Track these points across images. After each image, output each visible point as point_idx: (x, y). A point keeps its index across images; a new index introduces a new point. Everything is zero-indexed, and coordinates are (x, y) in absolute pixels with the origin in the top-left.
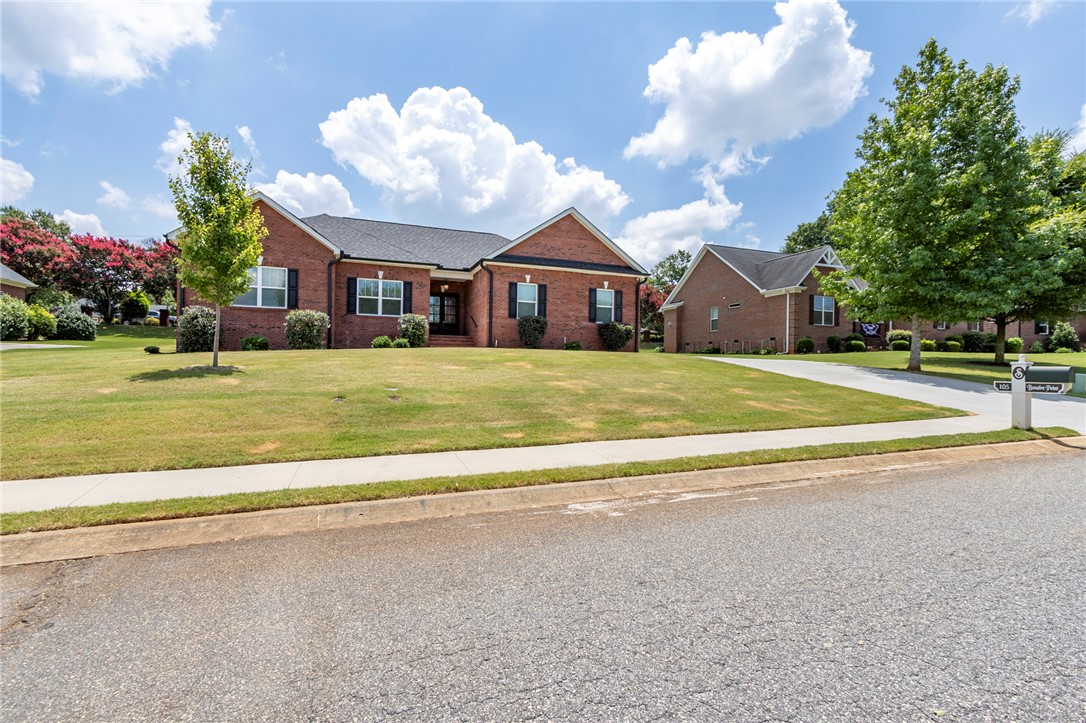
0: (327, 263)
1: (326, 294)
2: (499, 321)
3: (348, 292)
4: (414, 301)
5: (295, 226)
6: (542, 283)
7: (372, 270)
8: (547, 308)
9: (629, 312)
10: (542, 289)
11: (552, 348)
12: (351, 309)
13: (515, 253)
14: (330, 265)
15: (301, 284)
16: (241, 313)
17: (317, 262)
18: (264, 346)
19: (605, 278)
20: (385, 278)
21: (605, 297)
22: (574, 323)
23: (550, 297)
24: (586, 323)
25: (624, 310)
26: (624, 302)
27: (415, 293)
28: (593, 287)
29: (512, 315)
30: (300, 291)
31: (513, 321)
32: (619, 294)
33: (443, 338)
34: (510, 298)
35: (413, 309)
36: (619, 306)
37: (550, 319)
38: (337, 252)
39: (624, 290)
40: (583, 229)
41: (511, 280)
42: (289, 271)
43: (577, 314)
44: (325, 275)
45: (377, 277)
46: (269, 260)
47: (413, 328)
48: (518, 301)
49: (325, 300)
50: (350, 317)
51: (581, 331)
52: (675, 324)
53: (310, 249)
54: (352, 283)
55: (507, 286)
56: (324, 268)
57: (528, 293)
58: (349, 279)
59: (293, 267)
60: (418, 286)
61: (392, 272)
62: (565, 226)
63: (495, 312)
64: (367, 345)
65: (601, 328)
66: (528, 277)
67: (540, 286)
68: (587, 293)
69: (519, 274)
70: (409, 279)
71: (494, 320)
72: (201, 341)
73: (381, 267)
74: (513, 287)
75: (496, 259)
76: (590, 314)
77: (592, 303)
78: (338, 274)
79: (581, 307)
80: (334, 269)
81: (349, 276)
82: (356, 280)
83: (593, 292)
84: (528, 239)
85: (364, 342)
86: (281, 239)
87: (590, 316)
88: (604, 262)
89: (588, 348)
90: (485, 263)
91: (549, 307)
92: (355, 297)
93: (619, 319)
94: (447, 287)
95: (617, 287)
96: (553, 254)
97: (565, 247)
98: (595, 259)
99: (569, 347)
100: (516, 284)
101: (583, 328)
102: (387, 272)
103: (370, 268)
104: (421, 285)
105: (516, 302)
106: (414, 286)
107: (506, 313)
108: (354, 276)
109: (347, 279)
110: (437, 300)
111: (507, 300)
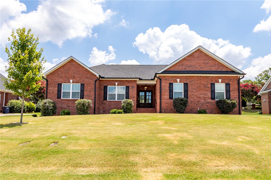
0: (94, 80)
1: (94, 93)
2: (164, 101)
3: (104, 92)
4: (130, 94)
5: (84, 67)
6: (185, 82)
7: (113, 82)
8: (189, 94)
9: (234, 94)
10: (186, 85)
11: (192, 113)
12: (105, 98)
13: (171, 70)
14: (96, 81)
15: (85, 89)
16: (64, 101)
17: (91, 80)
18: (68, 114)
19: (219, 78)
20: (118, 85)
21: (220, 88)
22: (203, 101)
23: (190, 89)
24: (210, 100)
25: (231, 93)
26: (231, 89)
27: (130, 90)
28: (213, 82)
29: (171, 98)
30: (85, 92)
31: (172, 101)
32: (228, 85)
33: (143, 109)
34: (170, 90)
35: (130, 97)
36: (228, 91)
37: (190, 100)
38: (98, 76)
39: (231, 83)
40: (206, 55)
41: (170, 82)
42: (81, 85)
43: (205, 96)
44: (94, 85)
45: (115, 85)
46: (74, 81)
47: (126, 105)
48: (174, 91)
49: (93, 95)
50: (105, 101)
51: (207, 104)
52: (267, 100)
53: (89, 76)
54: (106, 88)
55: (168, 85)
56: (93, 82)
57: (178, 88)
58: (105, 86)
59: (82, 83)
60: (131, 88)
61: (121, 83)
62: (196, 55)
63: (163, 97)
64: (109, 113)
65: (217, 102)
66: (178, 80)
67: (185, 84)
68: (210, 86)
69: (174, 79)
70: (127, 85)
71: (162, 100)
72: (47, 112)
73: (117, 81)
74: (171, 85)
75: (163, 73)
76: (211, 95)
77: (213, 91)
78: (100, 85)
79: (206, 92)
80: (97, 83)
81: (104, 85)
82: (107, 87)
83: (213, 85)
84: (178, 63)
85: (105, 112)
86: (79, 73)
87: (211, 97)
88: (218, 70)
89: (211, 113)
90: (158, 75)
91: (189, 93)
92: (107, 94)
93: (228, 97)
95: (227, 82)
96: (190, 68)
97: (197, 65)
98: (214, 69)
99: (200, 112)
100: (173, 83)
101: (208, 103)
102: (119, 82)
103: (112, 82)
104: (133, 87)
105: (173, 92)
106: (130, 87)
107: (168, 97)
108: (106, 85)
109: (103, 87)
110: (143, 93)
111: (168, 91)
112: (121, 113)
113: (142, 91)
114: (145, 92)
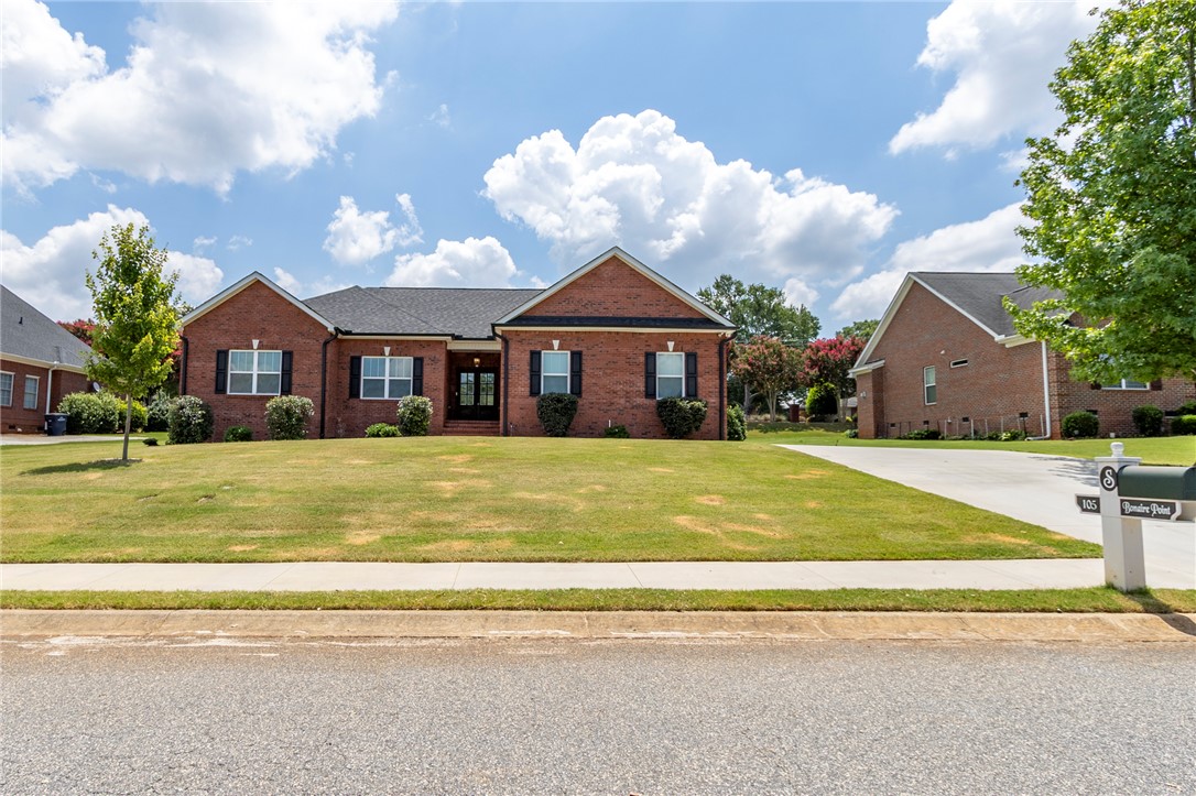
0: (322, 342)
1: (320, 377)
2: (516, 401)
3: (351, 374)
4: (425, 380)
5: (291, 304)
6: (576, 349)
7: (377, 346)
8: (584, 383)
9: (708, 383)
10: (577, 358)
11: (592, 435)
12: (354, 393)
13: (537, 313)
14: (326, 344)
15: (295, 367)
16: (235, 401)
17: (312, 342)
18: (246, 437)
19: (669, 337)
20: (391, 354)
21: (671, 365)
22: (622, 401)
23: (587, 368)
24: (641, 400)
25: (699, 379)
26: (700, 368)
27: (427, 370)
28: (651, 350)
29: (534, 391)
30: (294, 375)
31: (534, 401)
32: (691, 360)
33: (463, 424)
34: (531, 371)
35: (425, 390)
36: (692, 374)
37: (584, 402)
38: (331, 329)
39: (699, 352)
40: (634, 273)
41: (533, 348)
42: (284, 353)
43: (628, 388)
44: (320, 356)
45: (383, 354)
46: (265, 343)
47: (411, 413)
48: (543, 374)
49: (319, 383)
50: (353, 402)
51: (635, 411)
52: (871, 395)
53: (306, 328)
54: (355, 363)
55: (527, 356)
56: (319, 347)
57: (556, 365)
58: (352, 358)
59: (287, 349)
60: (429, 362)
61: (400, 348)
62: (608, 272)
63: (512, 391)
64: (363, 435)
65: (662, 405)
66: (556, 343)
67: (573, 354)
68: (642, 359)
69: (544, 340)
70: (419, 355)
71: (509, 400)
72: (185, 432)
73: (387, 343)
74: (535, 357)
75: (510, 323)
76: (646, 387)
77: (650, 374)
78: (340, 354)
79: (633, 378)
80: (330, 349)
81: (352, 354)
82: (359, 358)
83: (650, 358)
84: (555, 294)
85: (354, 431)
86: (277, 319)
87: (646, 391)
88: (667, 315)
89: (645, 435)
90: (499, 330)
91: (586, 381)
92: (359, 379)
93: (692, 394)
94: (477, 360)
95: (689, 348)
96: (590, 310)
97: (608, 300)
98: (654, 313)
99: (610, 434)
100: (539, 353)
101: (637, 407)
102: (395, 347)
103: (375, 345)
104: (434, 360)
105: (540, 376)
106: (426, 361)
107: (527, 390)
108: (357, 354)
109: (349, 359)
110: (471, 376)
111: (528, 374)
112: (394, 435)
113: (468, 371)
114: (477, 372)
